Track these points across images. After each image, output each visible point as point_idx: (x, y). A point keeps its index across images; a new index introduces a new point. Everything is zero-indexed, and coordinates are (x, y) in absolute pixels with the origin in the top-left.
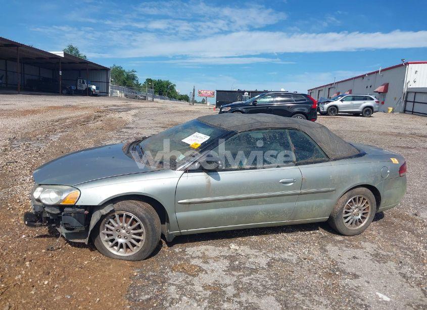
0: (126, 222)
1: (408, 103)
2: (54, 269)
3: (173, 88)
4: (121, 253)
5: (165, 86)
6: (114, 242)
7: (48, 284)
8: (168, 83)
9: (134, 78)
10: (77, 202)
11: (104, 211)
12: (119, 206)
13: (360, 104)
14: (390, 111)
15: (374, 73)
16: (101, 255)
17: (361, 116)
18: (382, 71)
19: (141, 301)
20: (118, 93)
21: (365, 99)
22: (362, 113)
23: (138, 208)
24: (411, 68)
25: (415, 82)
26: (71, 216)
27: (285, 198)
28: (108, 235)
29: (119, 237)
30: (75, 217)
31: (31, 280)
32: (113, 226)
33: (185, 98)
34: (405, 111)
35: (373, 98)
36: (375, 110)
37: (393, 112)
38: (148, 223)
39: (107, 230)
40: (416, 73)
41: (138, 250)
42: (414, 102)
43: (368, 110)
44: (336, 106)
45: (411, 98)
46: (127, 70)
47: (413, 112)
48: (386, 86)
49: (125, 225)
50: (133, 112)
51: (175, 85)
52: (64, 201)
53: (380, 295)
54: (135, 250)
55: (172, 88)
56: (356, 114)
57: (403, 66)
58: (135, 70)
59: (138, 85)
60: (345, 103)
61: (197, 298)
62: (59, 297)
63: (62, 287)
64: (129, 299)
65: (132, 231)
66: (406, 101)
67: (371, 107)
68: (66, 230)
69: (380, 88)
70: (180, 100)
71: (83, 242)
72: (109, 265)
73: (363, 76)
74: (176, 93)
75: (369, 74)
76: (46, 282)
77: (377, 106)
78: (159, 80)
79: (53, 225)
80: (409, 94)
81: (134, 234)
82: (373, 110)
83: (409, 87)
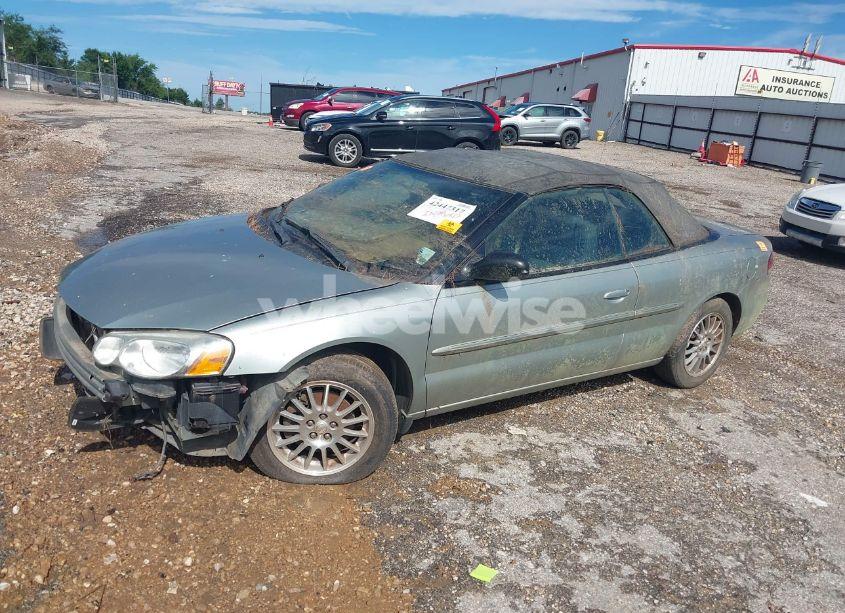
0: (330, 404)
1: (631, 124)
2: (181, 526)
3: (150, 73)
4: (314, 469)
5: (131, 67)
6: (300, 449)
7: (193, 564)
8: (137, 62)
9: (56, 46)
10: (226, 368)
11: (288, 384)
12: (318, 369)
13: (558, 124)
14: (600, 138)
15: (570, 62)
16: (267, 478)
17: (558, 146)
18: (587, 58)
19: (420, 573)
20: (27, 81)
21: (568, 113)
22: (560, 142)
23: (361, 371)
24: (639, 57)
25: (643, 83)
26: (208, 400)
27: (607, 328)
28: (283, 435)
29: (314, 435)
30: (217, 402)
31: (147, 561)
32: (298, 413)
33: (180, 97)
34: (625, 139)
35: (581, 112)
36: (582, 136)
37: (605, 139)
38: (383, 402)
39: (281, 423)
40: (646, 67)
41: (355, 460)
42: (642, 122)
43: (571, 135)
44: (514, 126)
45: (637, 113)
46: (36, 27)
47: (639, 141)
48: (594, 89)
49: (329, 409)
50: (96, 128)
51: (153, 66)
52: (195, 369)
53: (809, 498)
54: (348, 461)
55: (148, 72)
56: (549, 143)
57: (626, 51)
58: (57, 27)
59: (66, 63)
60: (532, 120)
61: (523, 548)
62: (244, 593)
63: (232, 567)
64: (394, 572)
65: (344, 422)
66: (629, 120)
67: (576, 130)
68: (190, 433)
69: (583, 94)
70: (165, 99)
71: (224, 454)
72: (299, 499)
73: (551, 68)
74: (156, 82)
75: (562, 64)
76: (188, 561)
77: (586, 129)
78: (114, 54)
79: (137, 422)
80: (634, 107)
81: (348, 427)
82: (579, 136)
83: (634, 92)
